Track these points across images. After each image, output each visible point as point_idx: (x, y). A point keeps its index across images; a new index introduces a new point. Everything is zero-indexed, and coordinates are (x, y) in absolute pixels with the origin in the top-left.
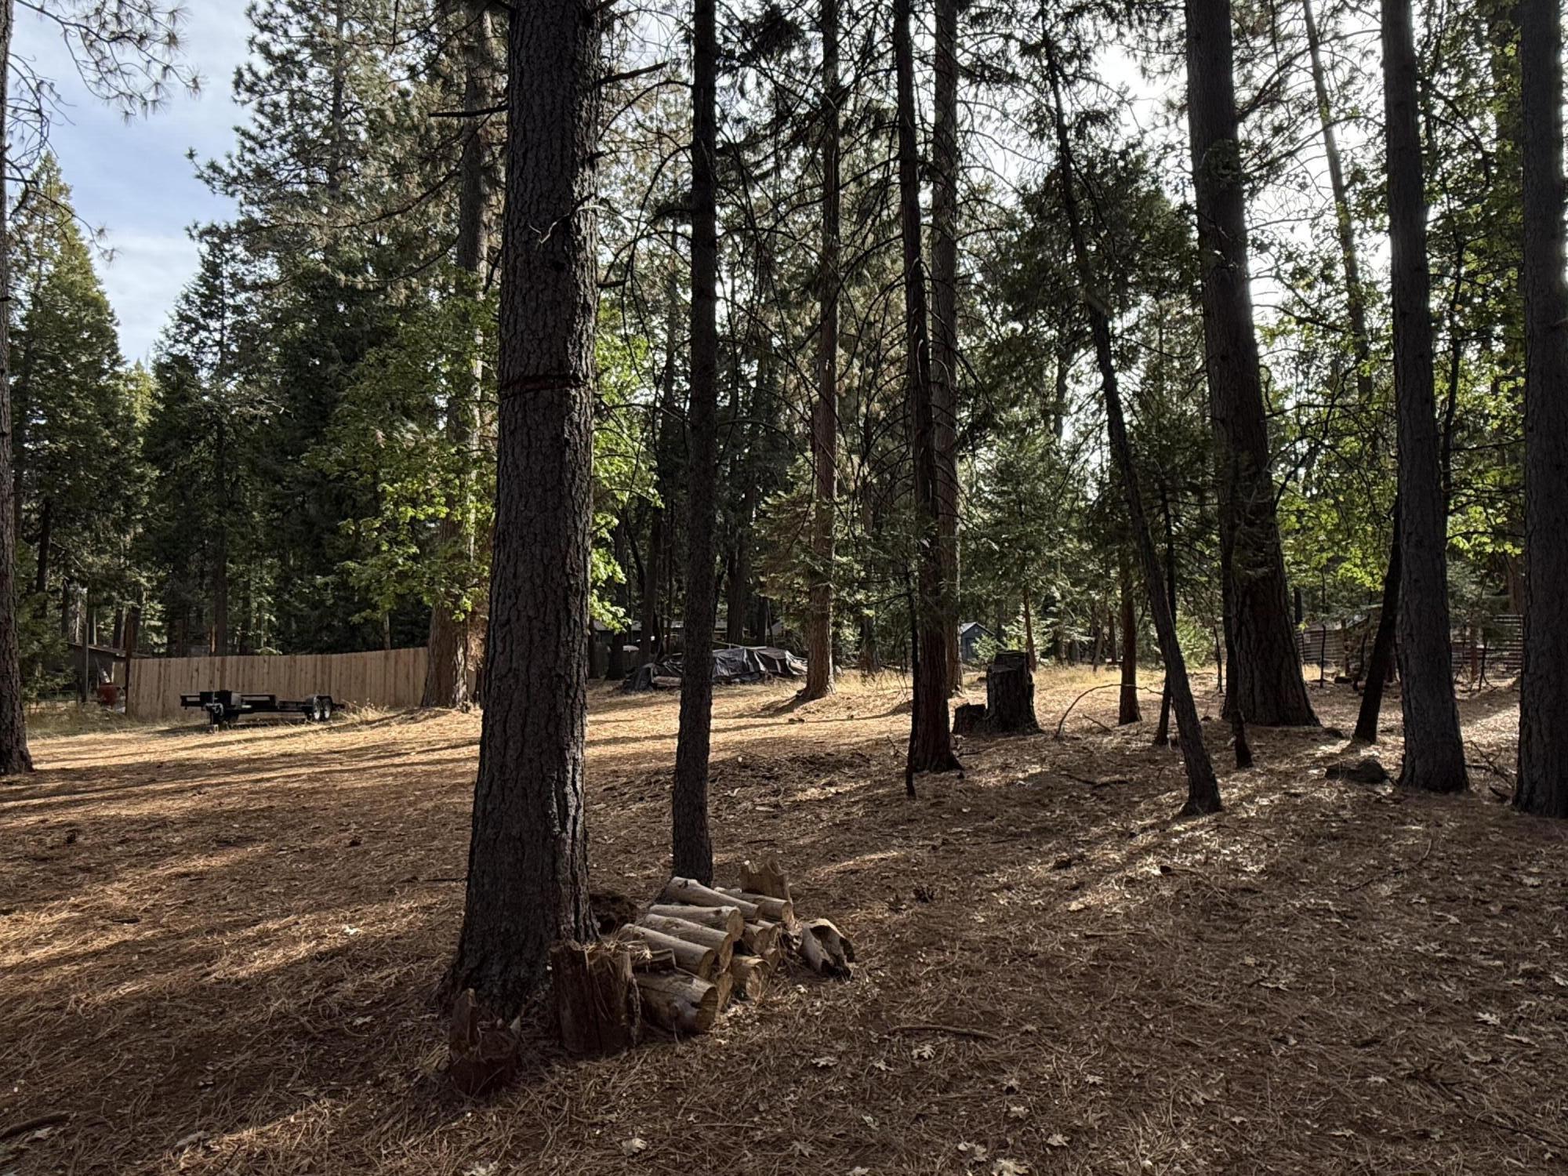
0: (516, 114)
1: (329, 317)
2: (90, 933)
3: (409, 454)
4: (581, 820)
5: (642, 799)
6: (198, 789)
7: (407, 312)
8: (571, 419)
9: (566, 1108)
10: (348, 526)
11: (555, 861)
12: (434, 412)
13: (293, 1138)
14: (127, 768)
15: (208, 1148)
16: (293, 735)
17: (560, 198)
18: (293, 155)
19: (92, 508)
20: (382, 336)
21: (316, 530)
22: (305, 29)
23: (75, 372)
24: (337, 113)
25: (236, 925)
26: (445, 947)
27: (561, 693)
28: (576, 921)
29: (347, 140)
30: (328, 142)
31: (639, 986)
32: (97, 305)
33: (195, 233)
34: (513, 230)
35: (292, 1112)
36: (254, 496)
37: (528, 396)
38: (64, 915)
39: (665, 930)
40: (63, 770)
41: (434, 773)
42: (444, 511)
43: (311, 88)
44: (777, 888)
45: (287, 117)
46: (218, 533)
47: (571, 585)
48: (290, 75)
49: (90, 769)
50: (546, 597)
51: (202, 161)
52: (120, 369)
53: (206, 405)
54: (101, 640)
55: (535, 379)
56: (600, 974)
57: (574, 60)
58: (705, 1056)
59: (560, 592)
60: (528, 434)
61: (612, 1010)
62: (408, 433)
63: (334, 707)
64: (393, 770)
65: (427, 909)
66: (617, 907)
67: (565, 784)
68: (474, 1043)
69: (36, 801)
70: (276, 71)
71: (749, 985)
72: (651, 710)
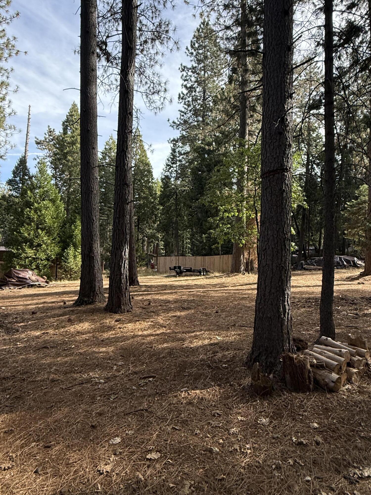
0: (265, 87)
1: (204, 159)
2: (156, 329)
3: (227, 197)
4: (290, 314)
5: (304, 307)
6: (176, 293)
7: (225, 155)
8: (285, 183)
9: (289, 407)
10: (211, 220)
11: (282, 326)
12: (232, 184)
13: (209, 396)
14: (159, 286)
15: (188, 393)
16: (197, 279)
17: (281, 111)
18: (193, 114)
19: (148, 218)
20: (218, 162)
21: (201, 221)
22: (196, 77)
23: (144, 183)
24: (204, 99)
25: (189, 332)
26: (247, 348)
27: (283, 272)
28: (289, 346)
29: (207, 107)
30: (202, 108)
31: (313, 372)
32: (148, 165)
33: (170, 141)
34: (265, 124)
35: (209, 388)
36: (185, 212)
37: (271, 177)
38: (150, 323)
39: (320, 354)
40: (145, 285)
41: (236, 293)
42: (237, 214)
43: (197, 94)
44: (363, 345)
45: (191, 104)
46: (176, 222)
47: (286, 237)
48: (192, 92)
49: (151, 286)
50: (278, 241)
51: (171, 121)
52: (153, 181)
53: (173, 188)
54: (151, 252)
55: (273, 171)
56: (299, 365)
57: (284, 63)
58: (338, 400)
59: (282, 240)
60: (271, 189)
61: (303, 378)
62: (226, 191)
63: (207, 272)
64: (225, 291)
65: (239, 335)
66: (302, 343)
67: (285, 302)
68: (259, 379)
69: (141, 293)
70: (189, 92)
71: (353, 379)
72: (304, 277)
